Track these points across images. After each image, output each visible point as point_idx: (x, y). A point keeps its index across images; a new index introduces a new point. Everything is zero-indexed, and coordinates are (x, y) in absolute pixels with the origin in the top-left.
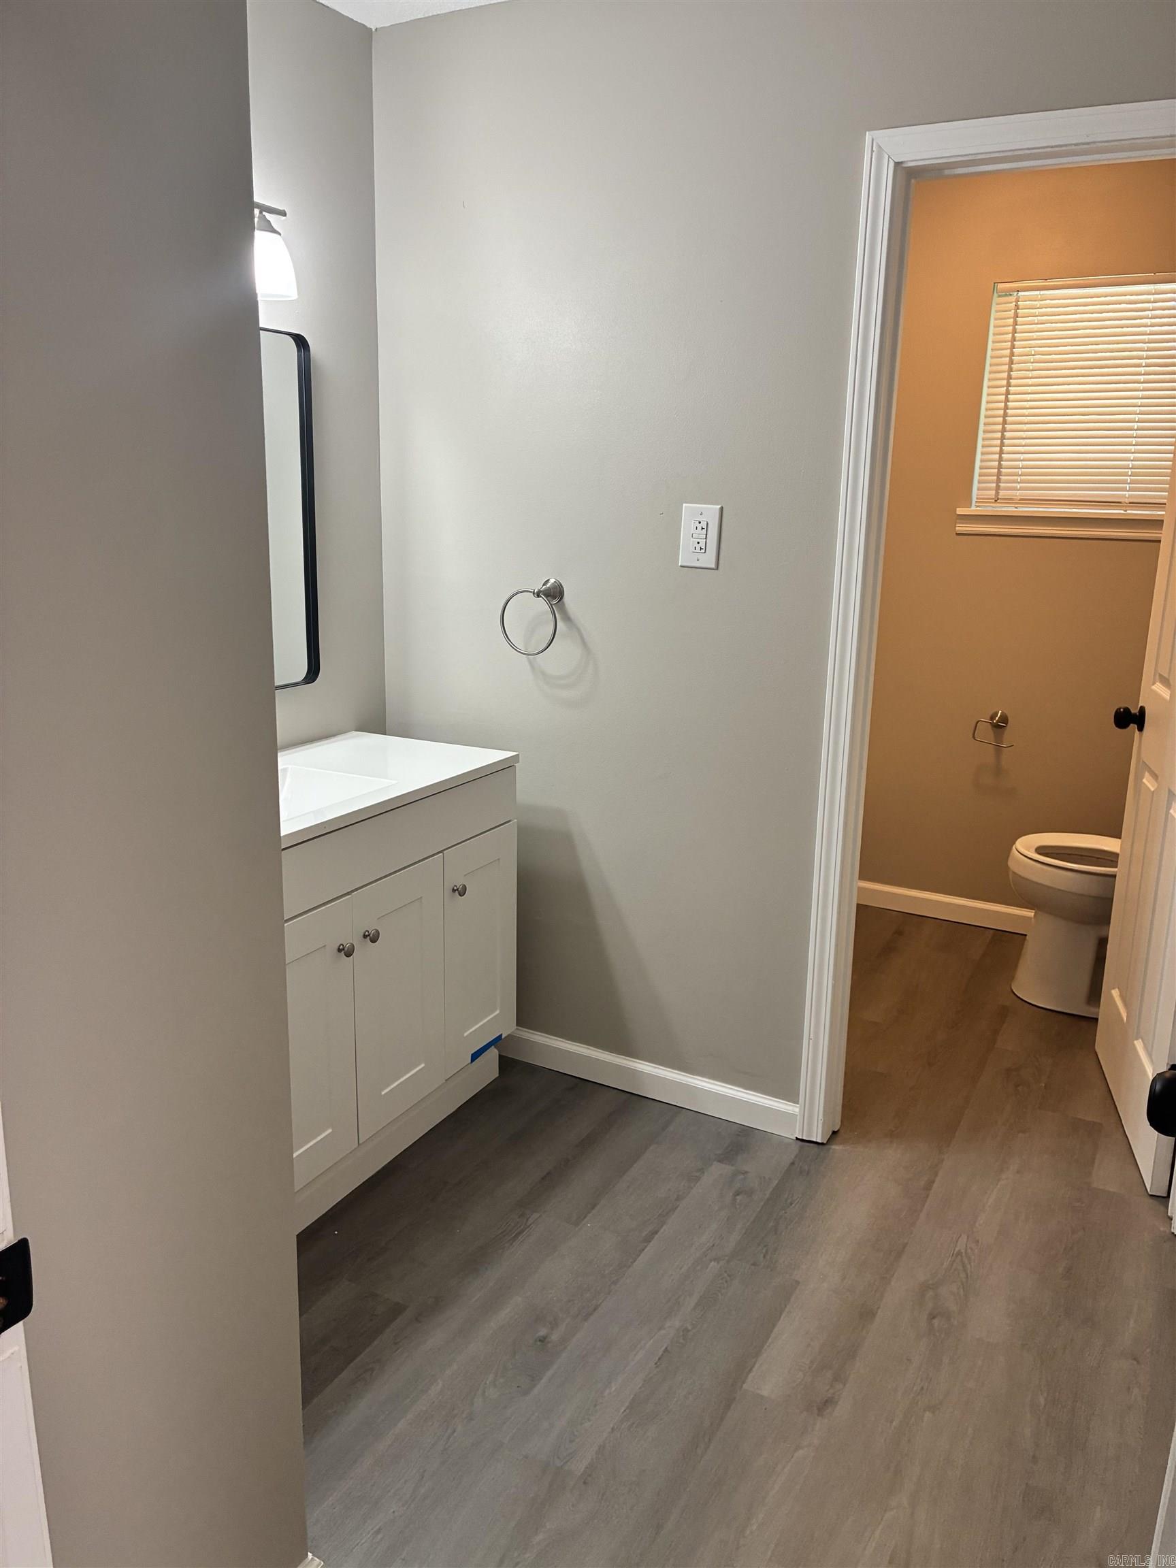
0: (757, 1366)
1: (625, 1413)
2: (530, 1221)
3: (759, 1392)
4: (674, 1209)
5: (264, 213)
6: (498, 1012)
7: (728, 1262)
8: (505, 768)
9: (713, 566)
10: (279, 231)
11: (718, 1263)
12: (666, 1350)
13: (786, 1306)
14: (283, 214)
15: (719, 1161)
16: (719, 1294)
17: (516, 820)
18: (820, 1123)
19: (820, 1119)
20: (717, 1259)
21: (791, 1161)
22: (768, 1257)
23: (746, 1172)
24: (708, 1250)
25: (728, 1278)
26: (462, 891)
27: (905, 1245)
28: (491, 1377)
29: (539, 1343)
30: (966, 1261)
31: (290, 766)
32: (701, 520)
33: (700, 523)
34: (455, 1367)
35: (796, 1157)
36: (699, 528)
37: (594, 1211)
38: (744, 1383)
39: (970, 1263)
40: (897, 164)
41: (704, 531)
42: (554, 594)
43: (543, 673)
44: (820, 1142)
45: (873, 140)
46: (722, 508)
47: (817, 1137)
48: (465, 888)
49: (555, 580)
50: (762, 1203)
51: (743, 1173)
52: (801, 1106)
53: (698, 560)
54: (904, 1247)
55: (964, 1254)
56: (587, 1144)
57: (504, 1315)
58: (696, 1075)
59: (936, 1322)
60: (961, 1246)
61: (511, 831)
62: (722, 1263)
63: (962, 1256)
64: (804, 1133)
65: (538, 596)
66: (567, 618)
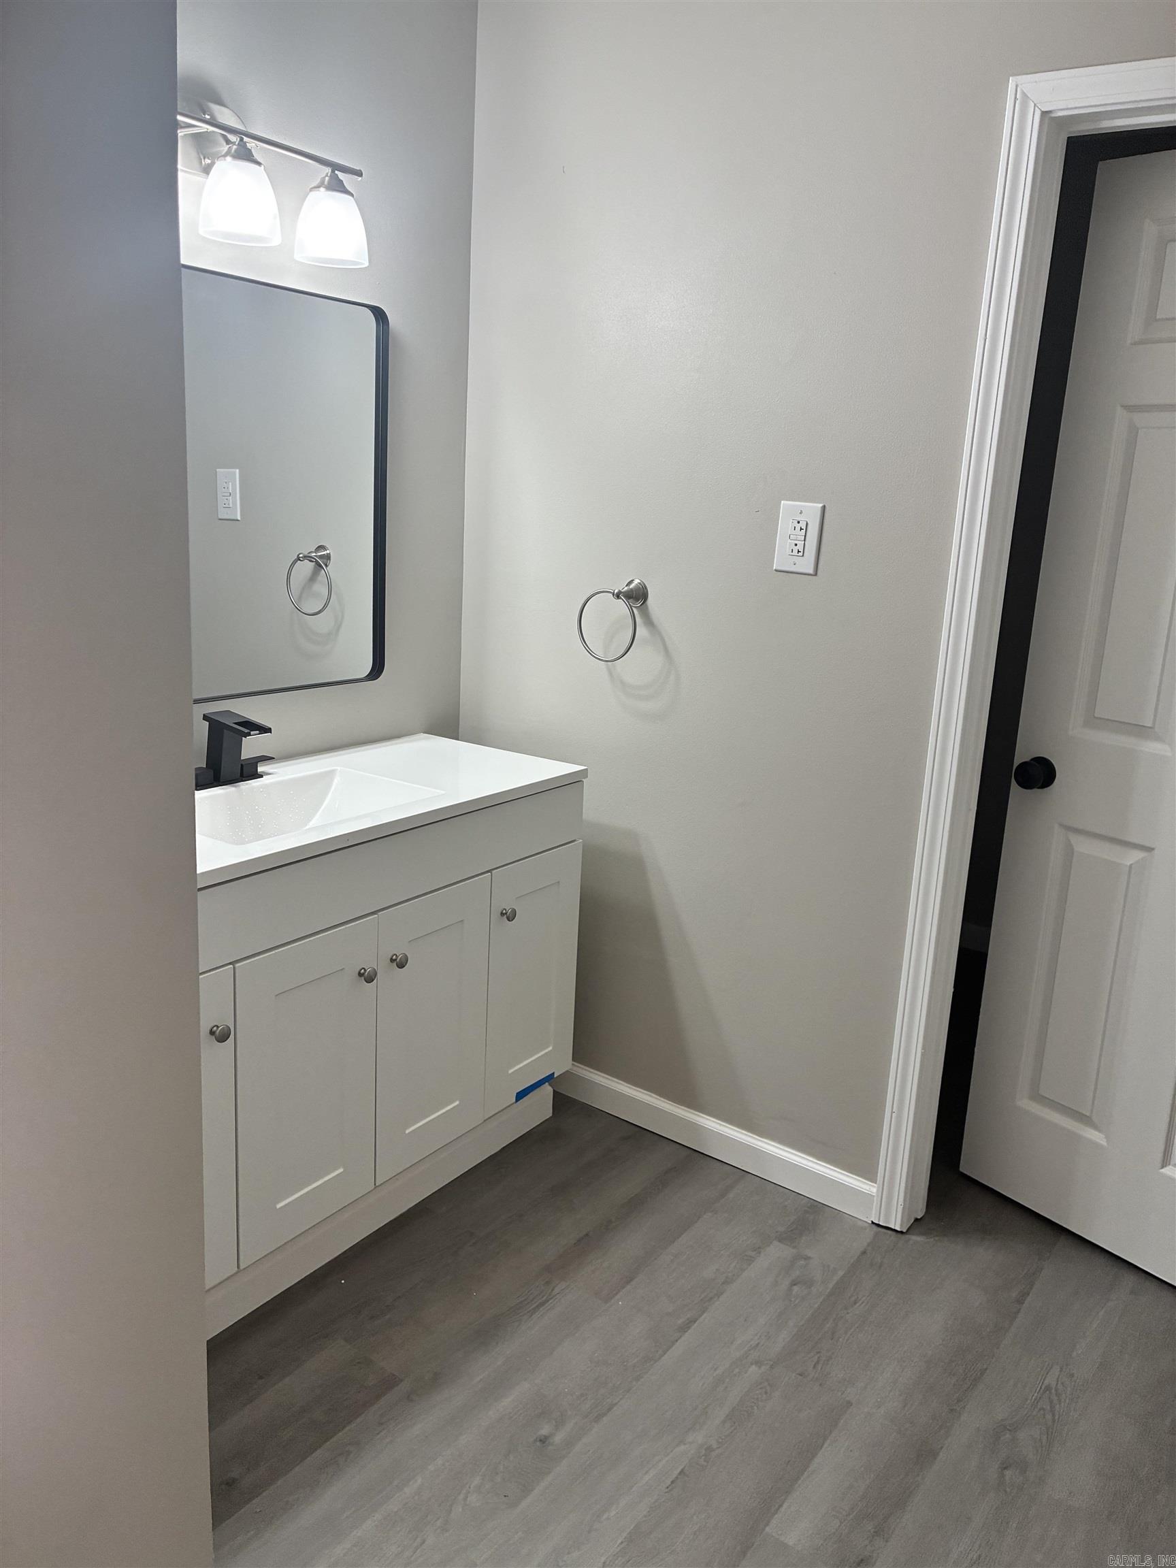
0: (785, 1506)
1: (622, 1546)
2: (557, 1290)
3: (782, 1538)
4: (719, 1295)
5: (336, 172)
6: (550, 1048)
7: (772, 1367)
8: (572, 783)
9: (811, 571)
10: (352, 192)
11: (760, 1367)
12: (682, 1472)
13: (831, 1432)
14: (359, 173)
15: (780, 1241)
16: (755, 1408)
17: (581, 841)
18: (900, 1209)
19: (900, 1204)
20: (758, 1363)
21: (862, 1249)
22: (819, 1367)
23: (809, 1258)
24: (750, 1350)
25: (768, 1388)
26: (510, 916)
27: (983, 1372)
28: (477, 1481)
29: (538, 1443)
30: (1055, 1398)
31: (339, 768)
32: (799, 519)
33: (799, 522)
34: (440, 1461)
35: (868, 1245)
36: (798, 528)
37: (629, 1287)
38: (767, 1525)
39: (1060, 1404)
40: (1044, 114)
41: (803, 531)
42: (637, 596)
43: (622, 682)
44: (899, 1229)
45: (1017, 86)
46: (824, 506)
47: (895, 1224)
48: (514, 913)
49: (639, 581)
50: (821, 1299)
51: (805, 1259)
52: (878, 1187)
53: (794, 564)
54: (982, 1374)
55: (1053, 1391)
56: (634, 1205)
57: (507, 1402)
58: (766, 1138)
59: (1008, 1473)
60: (1050, 1380)
61: (576, 852)
62: (763, 1368)
63: (1050, 1393)
64: (881, 1219)
65: (618, 597)
66: (649, 622)
